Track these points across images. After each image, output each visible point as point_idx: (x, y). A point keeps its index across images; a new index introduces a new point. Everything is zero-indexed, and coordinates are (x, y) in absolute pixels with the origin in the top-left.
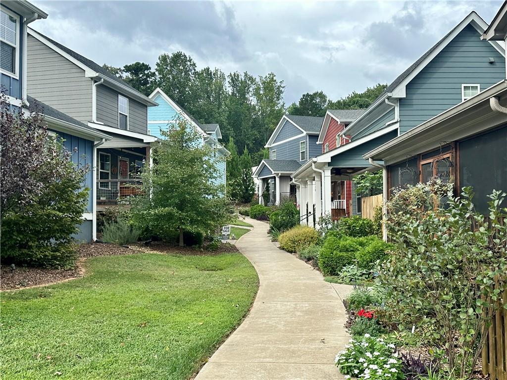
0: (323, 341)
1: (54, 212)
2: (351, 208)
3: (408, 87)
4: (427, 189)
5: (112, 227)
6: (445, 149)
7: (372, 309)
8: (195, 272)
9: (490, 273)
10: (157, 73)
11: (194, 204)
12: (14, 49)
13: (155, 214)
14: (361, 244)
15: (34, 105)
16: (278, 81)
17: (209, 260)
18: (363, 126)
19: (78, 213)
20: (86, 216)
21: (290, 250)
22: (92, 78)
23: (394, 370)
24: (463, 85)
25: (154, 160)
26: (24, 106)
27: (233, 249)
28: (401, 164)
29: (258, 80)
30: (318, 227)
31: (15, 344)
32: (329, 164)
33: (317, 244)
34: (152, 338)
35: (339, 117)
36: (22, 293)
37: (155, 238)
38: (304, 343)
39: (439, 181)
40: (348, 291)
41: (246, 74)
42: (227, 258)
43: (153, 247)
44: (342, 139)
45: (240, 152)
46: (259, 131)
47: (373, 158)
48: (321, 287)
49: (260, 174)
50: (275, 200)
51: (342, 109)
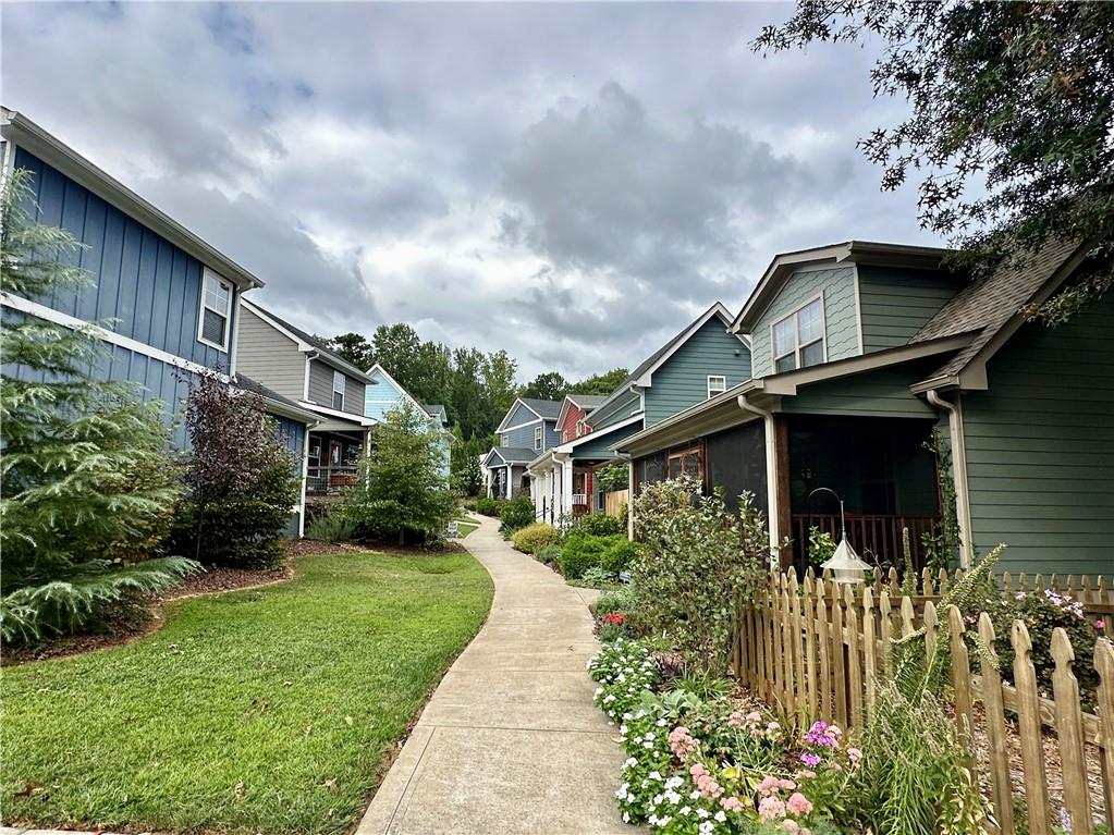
0: (571, 649)
1: (263, 504)
2: (592, 504)
3: (654, 376)
4: (676, 486)
5: (321, 522)
6: (694, 444)
7: (621, 613)
8: (418, 575)
9: (742, 573)
10: (373, 345)
11: (418, 497)
12: (224, 319)
13: (374, 508)
14: (606, 544)
15: (242, 382)
16: (510, 359)
17: (435, 561)
18: (606, 413)
19: (288, 504)
20: (296, 509)
21: (525, 549)
22: (306, 353)
23: (649, 673)
24: (709, 377)
25: (373, 446)
26: (232, 383)
27: (459, 549)
28: (649, 458)
29: (487, 357)
30: (557, 525)
31: (234, 651)
32: (571, 455)
33: (556, 543)
34: (384, 646)
35: (580, 403)
36: (228, 596)
37: (371, 535)
38: (551, 651)
39: (688, 478)
40: (595, 596)
41: (474, 351)
42: (455, 559)
43: (369, 546)
44: (583, 427)
45: (466, 438)
46: (488, 415)
47: (619, 451)
48: (562, 592)
49: (489, 463)
50: (506, 494)
51: (582, 394)
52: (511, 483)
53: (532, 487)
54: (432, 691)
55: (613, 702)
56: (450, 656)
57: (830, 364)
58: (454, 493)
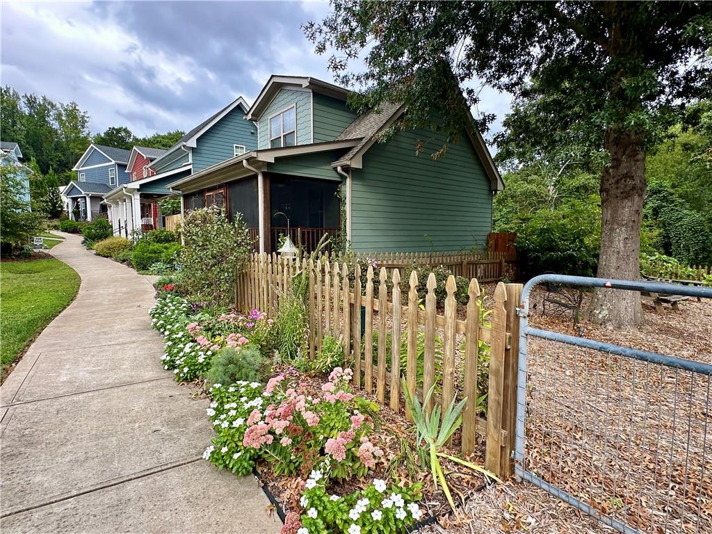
2: (157, 224)
3: (198, 140)
7: (173, 285)
8: (9, 275)
14: (166, 248)
16: (82, 111)
17: (24, 265)
18: (165, 163)
21: (106, 255)
24: (235, 145)
27: (47, 257)
28: (193, 194)
29: (58, 106)
30: (130, 237)
32: (138, 190)
33: (130, 250)
35: (145, 153)
38: (125, 309)
39: (216, 207)
40: (157, 279)
41: (44, 99)
42: (44, 263)
44: (148, 171)
45: (44, 172)
46: (64, 155)
47: (173, 188)
48: (134, 278)
49: (68, 193)
50: (86, 217)
51: (148, 147)
52: (90, 209)
53: (109, 212)
54: (35, 338)
55: (163, 324)
56: (48, 319)
57: (297, 147)
58: (38, 214)
